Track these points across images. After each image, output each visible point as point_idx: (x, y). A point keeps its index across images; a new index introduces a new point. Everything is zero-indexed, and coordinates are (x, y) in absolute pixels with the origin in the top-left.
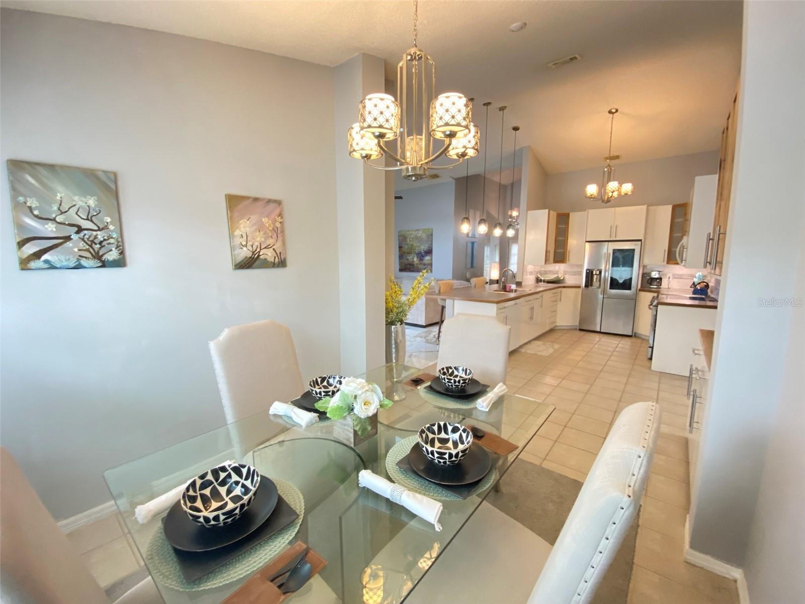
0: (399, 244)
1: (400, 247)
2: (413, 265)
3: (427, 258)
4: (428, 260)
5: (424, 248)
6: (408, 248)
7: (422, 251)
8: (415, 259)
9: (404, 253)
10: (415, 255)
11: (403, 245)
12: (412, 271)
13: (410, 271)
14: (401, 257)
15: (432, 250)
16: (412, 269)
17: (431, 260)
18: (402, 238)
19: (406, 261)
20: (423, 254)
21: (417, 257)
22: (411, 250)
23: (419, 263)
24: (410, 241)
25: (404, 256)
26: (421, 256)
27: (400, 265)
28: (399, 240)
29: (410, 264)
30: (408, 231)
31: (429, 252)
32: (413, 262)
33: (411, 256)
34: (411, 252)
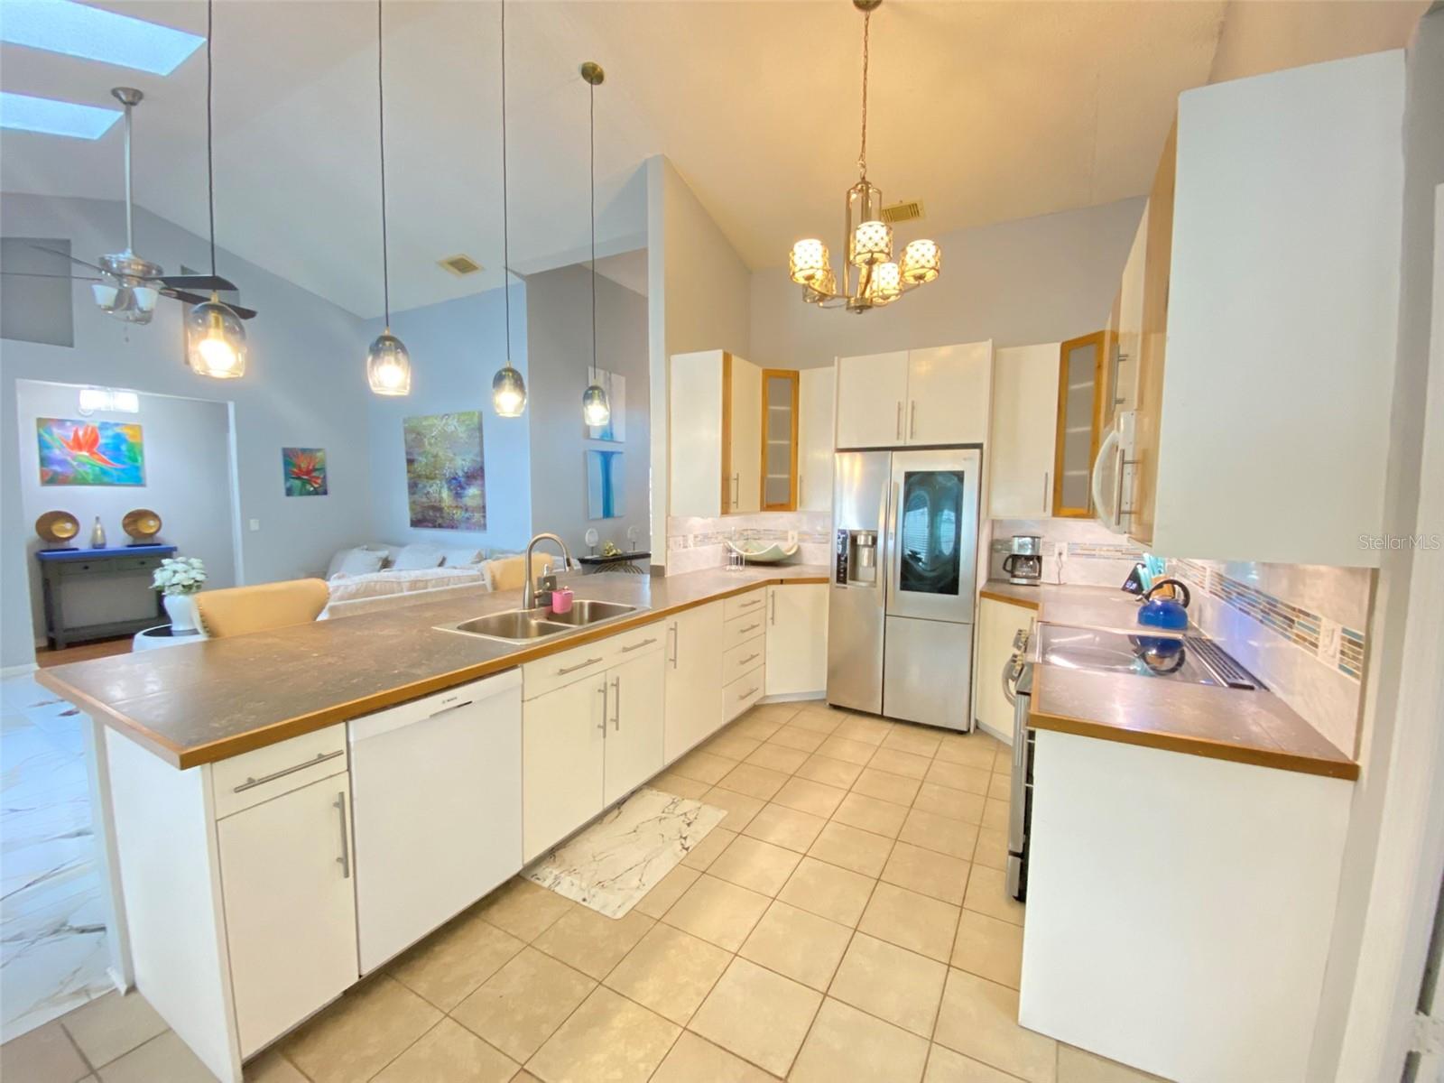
0: (407, 453)
1: (410, 462)
2: (440, 509)
3: (472, 491)
4: (474, 497)
5: (462, 464)
6: (426, 464)
7: (460, 474)
8: (445, 494)
9: (419, 476)
10: (444, 483)
11: (416, 457)
12: (440, 526)
13: (435, 527)
14: (413, 487)
15: (482, 469)
16: (440, 521)
17: (483, 496)
18: (414, 436)
19: (424, 500)
20: (463, 480)
21: (449, 489)
22: (435, 468)
23: (454, 505)
24: (430, 444)
25: (420, 486)
26: (458, 485)
27: (412, 509)
28: (406, 441)
29: (434, 508)
30: (426, 418)
31: (476, 475)
32: (440, 501)
33: (435, 487)
34: (435, 474)
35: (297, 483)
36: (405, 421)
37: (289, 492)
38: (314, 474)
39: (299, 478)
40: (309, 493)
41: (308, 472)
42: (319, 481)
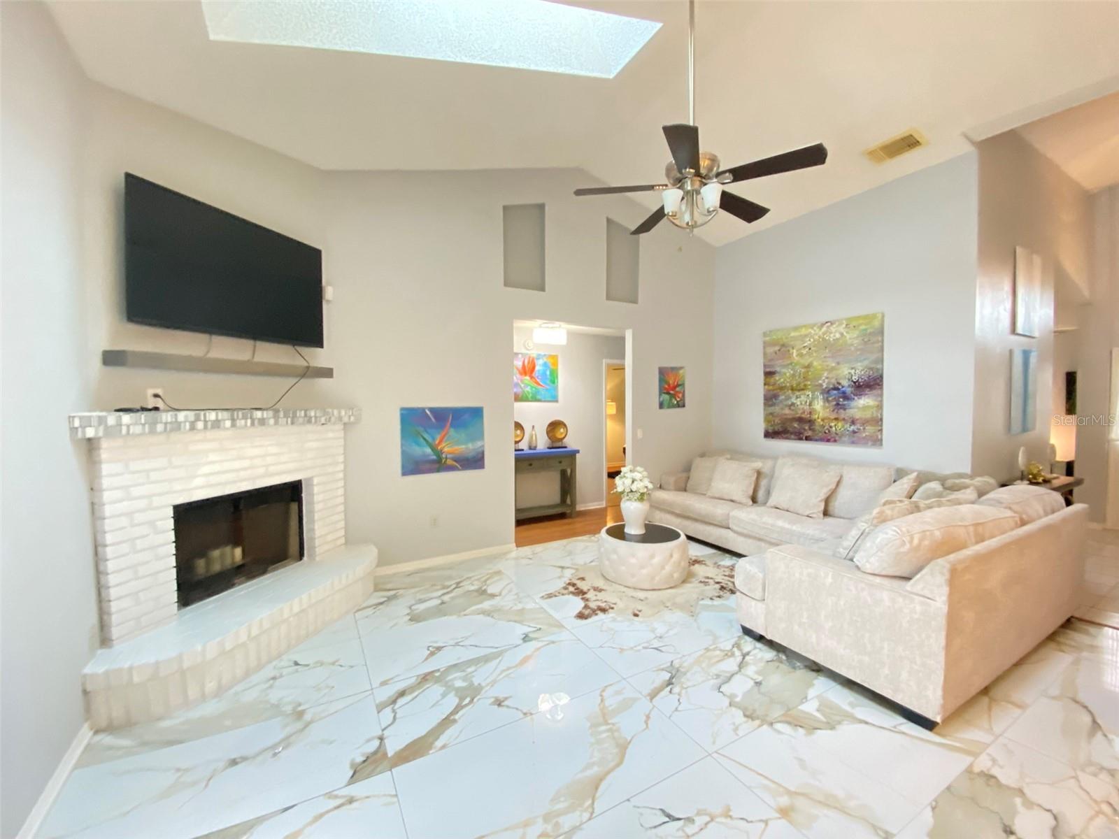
0: (765, 366)
1: (769, 374)
2: (811, 422)
3: (863, 403)
4: (865, 408)
5: (847, 372)
6: (793, 376)
7: (845, 383)
8: (819, 405)
9: (782, 388)
10: (817, 393)
11: (778, 369)
12: (807, 439)
13: (801, 439)
14: (770, 399)
15: (881, 377)
16: (809, 433)
17: (880, 407)
18: (777, 348)
19: (787, 411)
20: (849, 390)
21: (826, 400)
22: (805, 379)
23: (833, 417)
24: (801, 355)
25: (782, 397)
26: (839, 396)
27: (767, 420)
28: (765, 354)
29: (800, 420)
30: (796, 329)
31: (872, 383)
32: (810, 413)
33: (803, 398)
34: (805, 385)
35: (666, 397)
36: (765, 334)
37: (661, 406)
38: (678, 389)
39: (668, 393)
40: (674, 406)
41: (674, 388)
42: (680, 395)
